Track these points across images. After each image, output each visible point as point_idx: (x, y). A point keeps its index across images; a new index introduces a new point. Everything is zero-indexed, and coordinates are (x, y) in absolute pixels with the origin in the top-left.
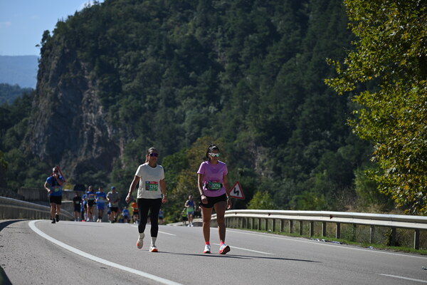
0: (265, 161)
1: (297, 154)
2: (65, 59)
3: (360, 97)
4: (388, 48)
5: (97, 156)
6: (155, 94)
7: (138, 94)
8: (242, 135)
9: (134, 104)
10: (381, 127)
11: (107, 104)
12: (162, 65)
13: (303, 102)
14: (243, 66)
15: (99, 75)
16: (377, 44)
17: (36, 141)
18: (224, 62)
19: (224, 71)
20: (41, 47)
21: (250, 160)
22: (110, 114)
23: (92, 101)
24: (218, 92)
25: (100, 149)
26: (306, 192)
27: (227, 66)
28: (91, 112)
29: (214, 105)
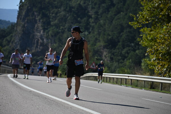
0: (107, 54)
1: (120, 53)
2: (28, 11)
3: (143, 29)
4: (155, 11)
5: (40, 50)
6: (64, 26)
7: (57, 26)
8: (98, 44)
9: (55, 30)
10: (151, 42)
11: (44, 30)
12: (67, 15)
13: (123, 32)
14: (99, 16)
15: (42, 18)
16: (151, 9)
17: (15, 43)
18: (92, 15)
19: (92, 18)
20: (19, 6)
21: (101, 54)
22: (45, 33)
23: (38, 28)
24: (89, 26)
25: (41, 47)
26: (122, 68)
27: (93, 16)
28: (38, 33)
29: (87, 32)
